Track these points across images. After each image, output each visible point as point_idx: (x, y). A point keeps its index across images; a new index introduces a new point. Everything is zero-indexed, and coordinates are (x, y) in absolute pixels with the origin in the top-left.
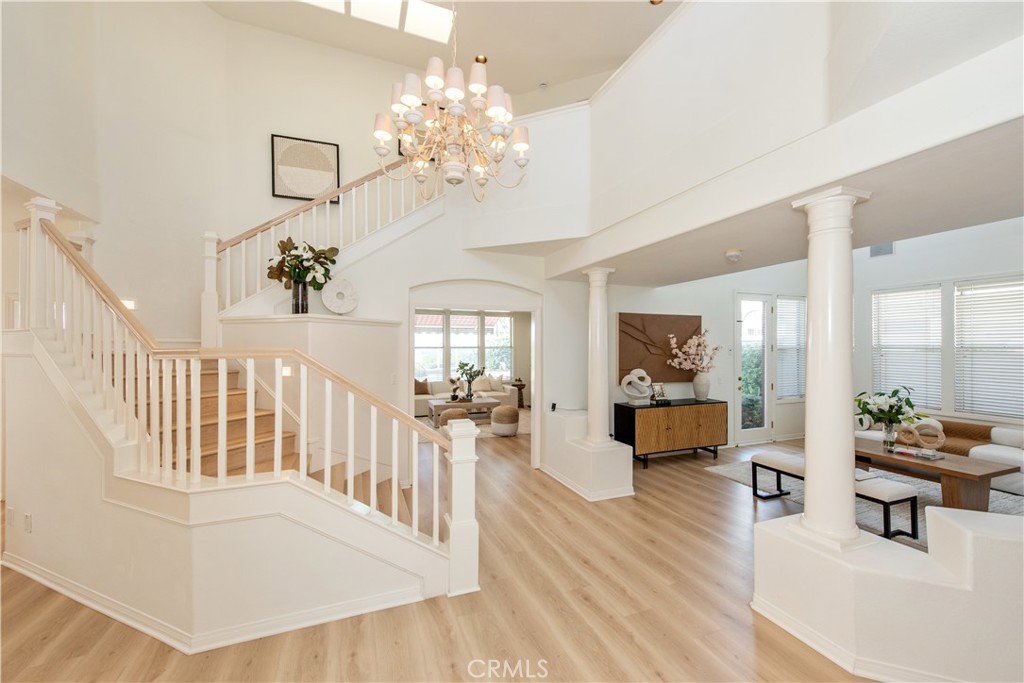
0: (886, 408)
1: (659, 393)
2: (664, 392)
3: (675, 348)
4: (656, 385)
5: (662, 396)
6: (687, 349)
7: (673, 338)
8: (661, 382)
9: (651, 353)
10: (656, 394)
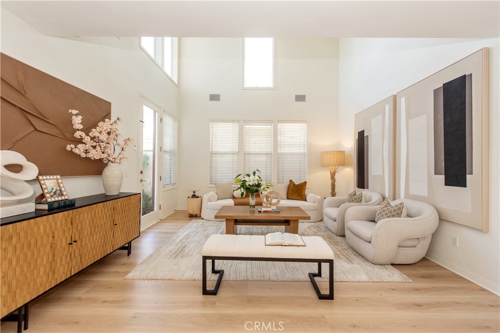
1: (54, 191)
2: (63, 189)
3: (78, 130)
4: (47, 179)
5: (59, 195)
6: (97, 134)
7: (76, 115)
8: (58, 175)
9: (36, 129)
10: (47, 193)
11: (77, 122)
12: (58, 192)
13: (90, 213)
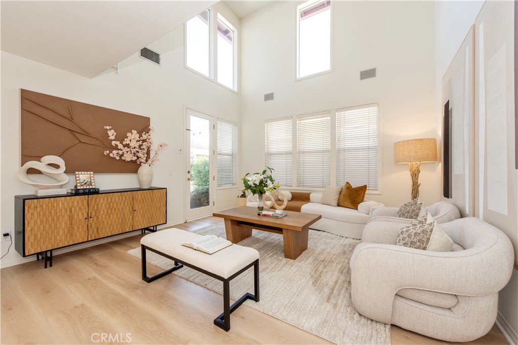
0: (258, 183)
1: (85, 182)
2: (93, 181)
3: (114, 140)
4: (82, 174)
5: (88, 185)
6: (128, 142)
7: (110, 130)
8: (91, 171)
9: (81, 142)
10: (79, 183)
11: (112, 134)
12: (88, 183)
13: (106, 199)
